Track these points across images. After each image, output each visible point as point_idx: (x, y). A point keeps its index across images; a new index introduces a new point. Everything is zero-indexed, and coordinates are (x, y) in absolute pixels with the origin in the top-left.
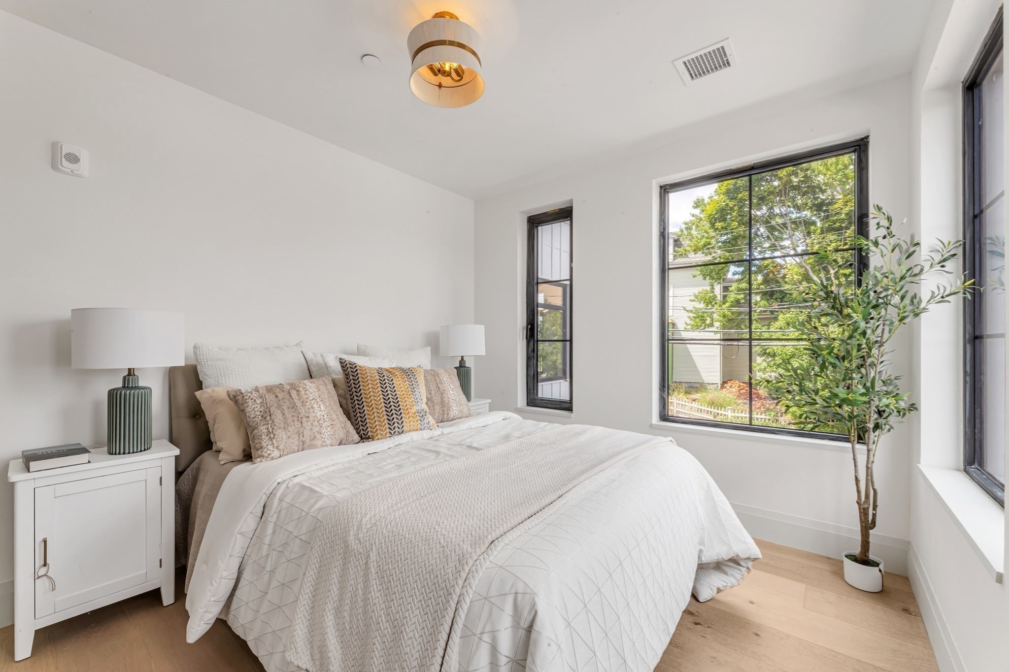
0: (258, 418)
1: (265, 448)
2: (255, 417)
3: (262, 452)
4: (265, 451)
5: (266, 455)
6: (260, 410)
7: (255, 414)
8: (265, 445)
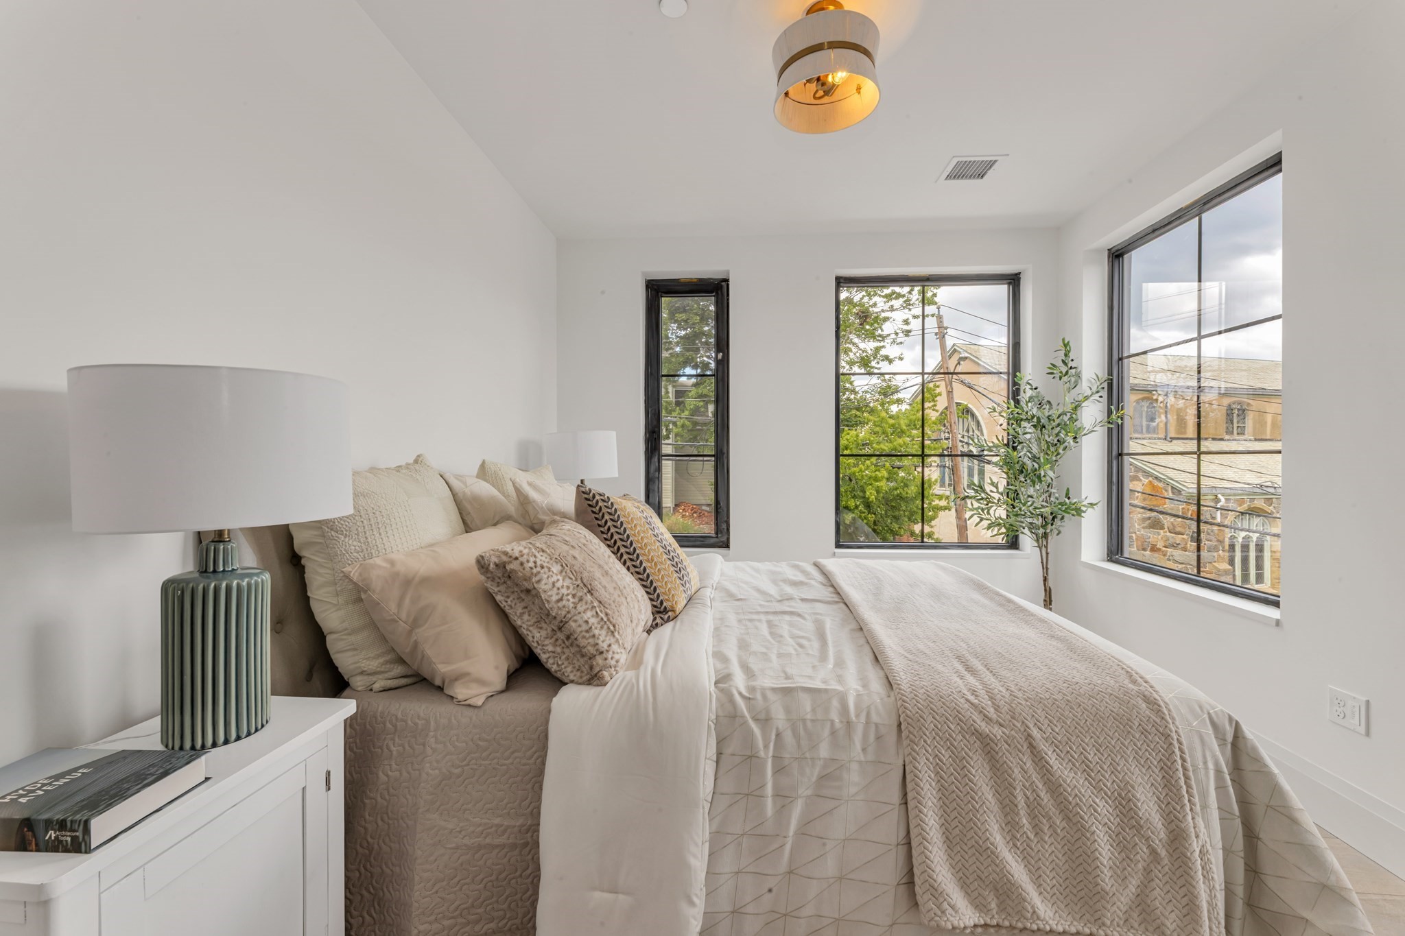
0: (568, 600)
1: (607, 651)
2: (561, 600)
3: (606, 659)
4: (610, 656)
5: (613, 662)
6: (565, 584)
7: (558, 594)
8: (605, 646)
